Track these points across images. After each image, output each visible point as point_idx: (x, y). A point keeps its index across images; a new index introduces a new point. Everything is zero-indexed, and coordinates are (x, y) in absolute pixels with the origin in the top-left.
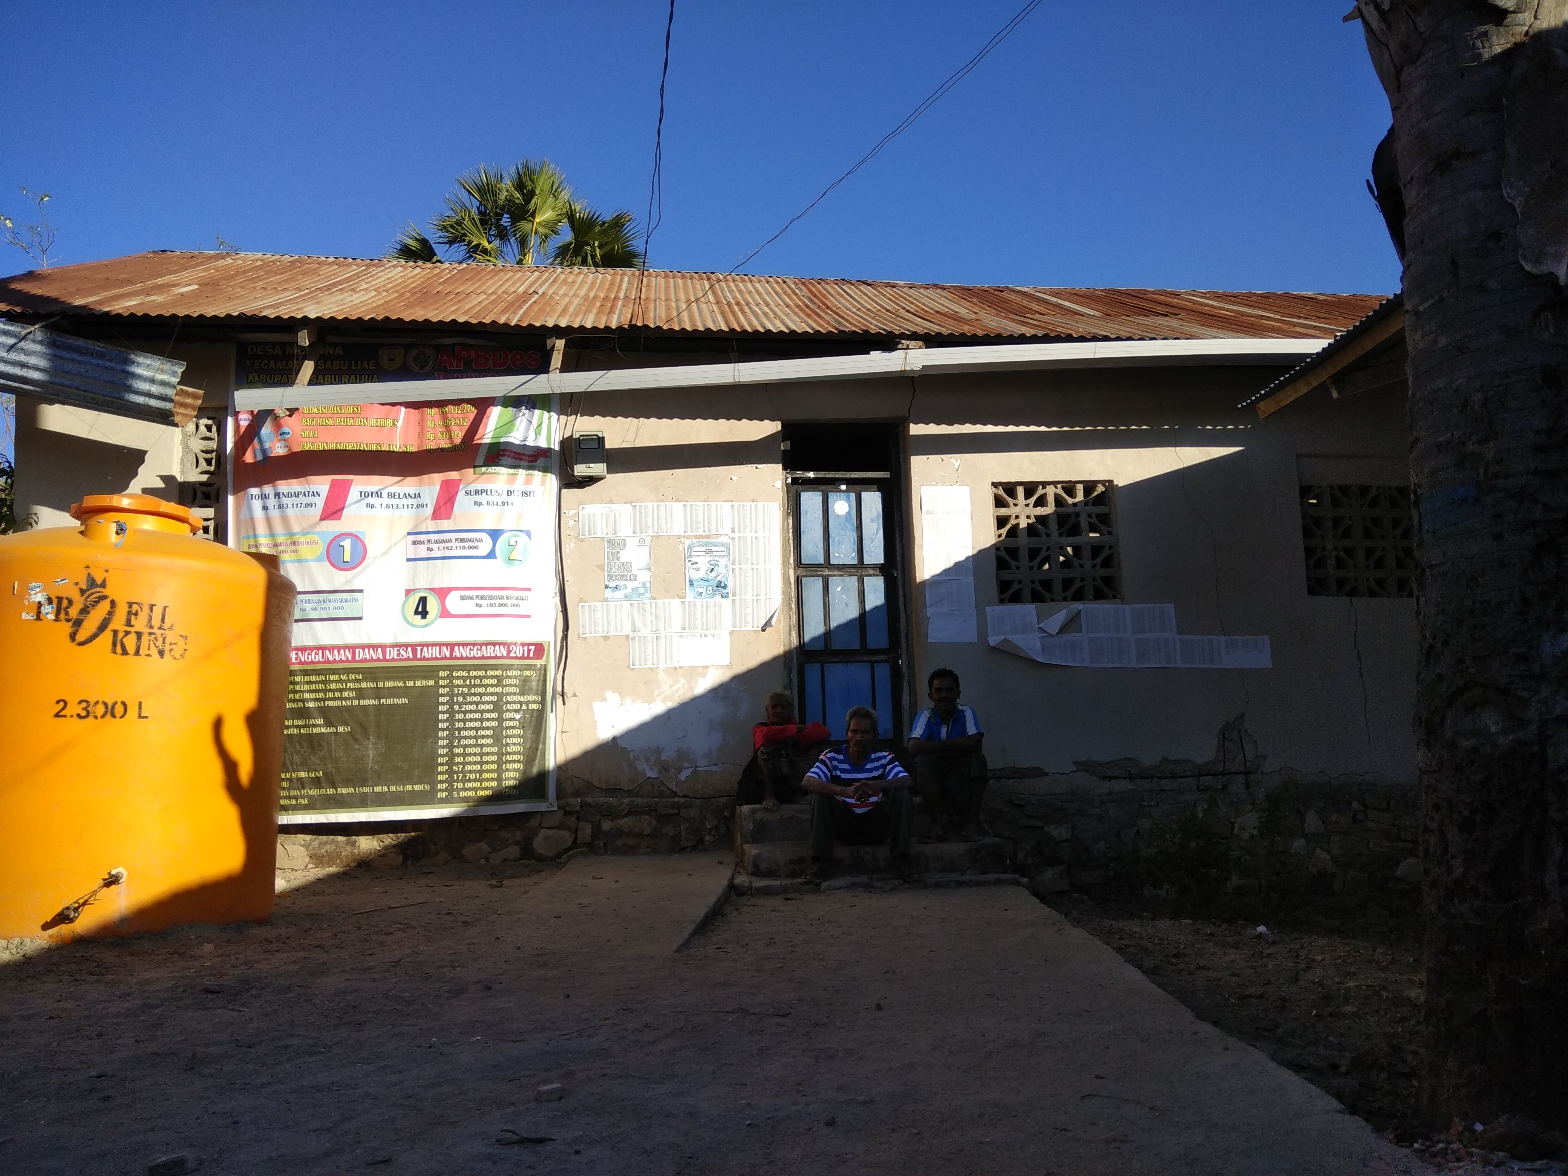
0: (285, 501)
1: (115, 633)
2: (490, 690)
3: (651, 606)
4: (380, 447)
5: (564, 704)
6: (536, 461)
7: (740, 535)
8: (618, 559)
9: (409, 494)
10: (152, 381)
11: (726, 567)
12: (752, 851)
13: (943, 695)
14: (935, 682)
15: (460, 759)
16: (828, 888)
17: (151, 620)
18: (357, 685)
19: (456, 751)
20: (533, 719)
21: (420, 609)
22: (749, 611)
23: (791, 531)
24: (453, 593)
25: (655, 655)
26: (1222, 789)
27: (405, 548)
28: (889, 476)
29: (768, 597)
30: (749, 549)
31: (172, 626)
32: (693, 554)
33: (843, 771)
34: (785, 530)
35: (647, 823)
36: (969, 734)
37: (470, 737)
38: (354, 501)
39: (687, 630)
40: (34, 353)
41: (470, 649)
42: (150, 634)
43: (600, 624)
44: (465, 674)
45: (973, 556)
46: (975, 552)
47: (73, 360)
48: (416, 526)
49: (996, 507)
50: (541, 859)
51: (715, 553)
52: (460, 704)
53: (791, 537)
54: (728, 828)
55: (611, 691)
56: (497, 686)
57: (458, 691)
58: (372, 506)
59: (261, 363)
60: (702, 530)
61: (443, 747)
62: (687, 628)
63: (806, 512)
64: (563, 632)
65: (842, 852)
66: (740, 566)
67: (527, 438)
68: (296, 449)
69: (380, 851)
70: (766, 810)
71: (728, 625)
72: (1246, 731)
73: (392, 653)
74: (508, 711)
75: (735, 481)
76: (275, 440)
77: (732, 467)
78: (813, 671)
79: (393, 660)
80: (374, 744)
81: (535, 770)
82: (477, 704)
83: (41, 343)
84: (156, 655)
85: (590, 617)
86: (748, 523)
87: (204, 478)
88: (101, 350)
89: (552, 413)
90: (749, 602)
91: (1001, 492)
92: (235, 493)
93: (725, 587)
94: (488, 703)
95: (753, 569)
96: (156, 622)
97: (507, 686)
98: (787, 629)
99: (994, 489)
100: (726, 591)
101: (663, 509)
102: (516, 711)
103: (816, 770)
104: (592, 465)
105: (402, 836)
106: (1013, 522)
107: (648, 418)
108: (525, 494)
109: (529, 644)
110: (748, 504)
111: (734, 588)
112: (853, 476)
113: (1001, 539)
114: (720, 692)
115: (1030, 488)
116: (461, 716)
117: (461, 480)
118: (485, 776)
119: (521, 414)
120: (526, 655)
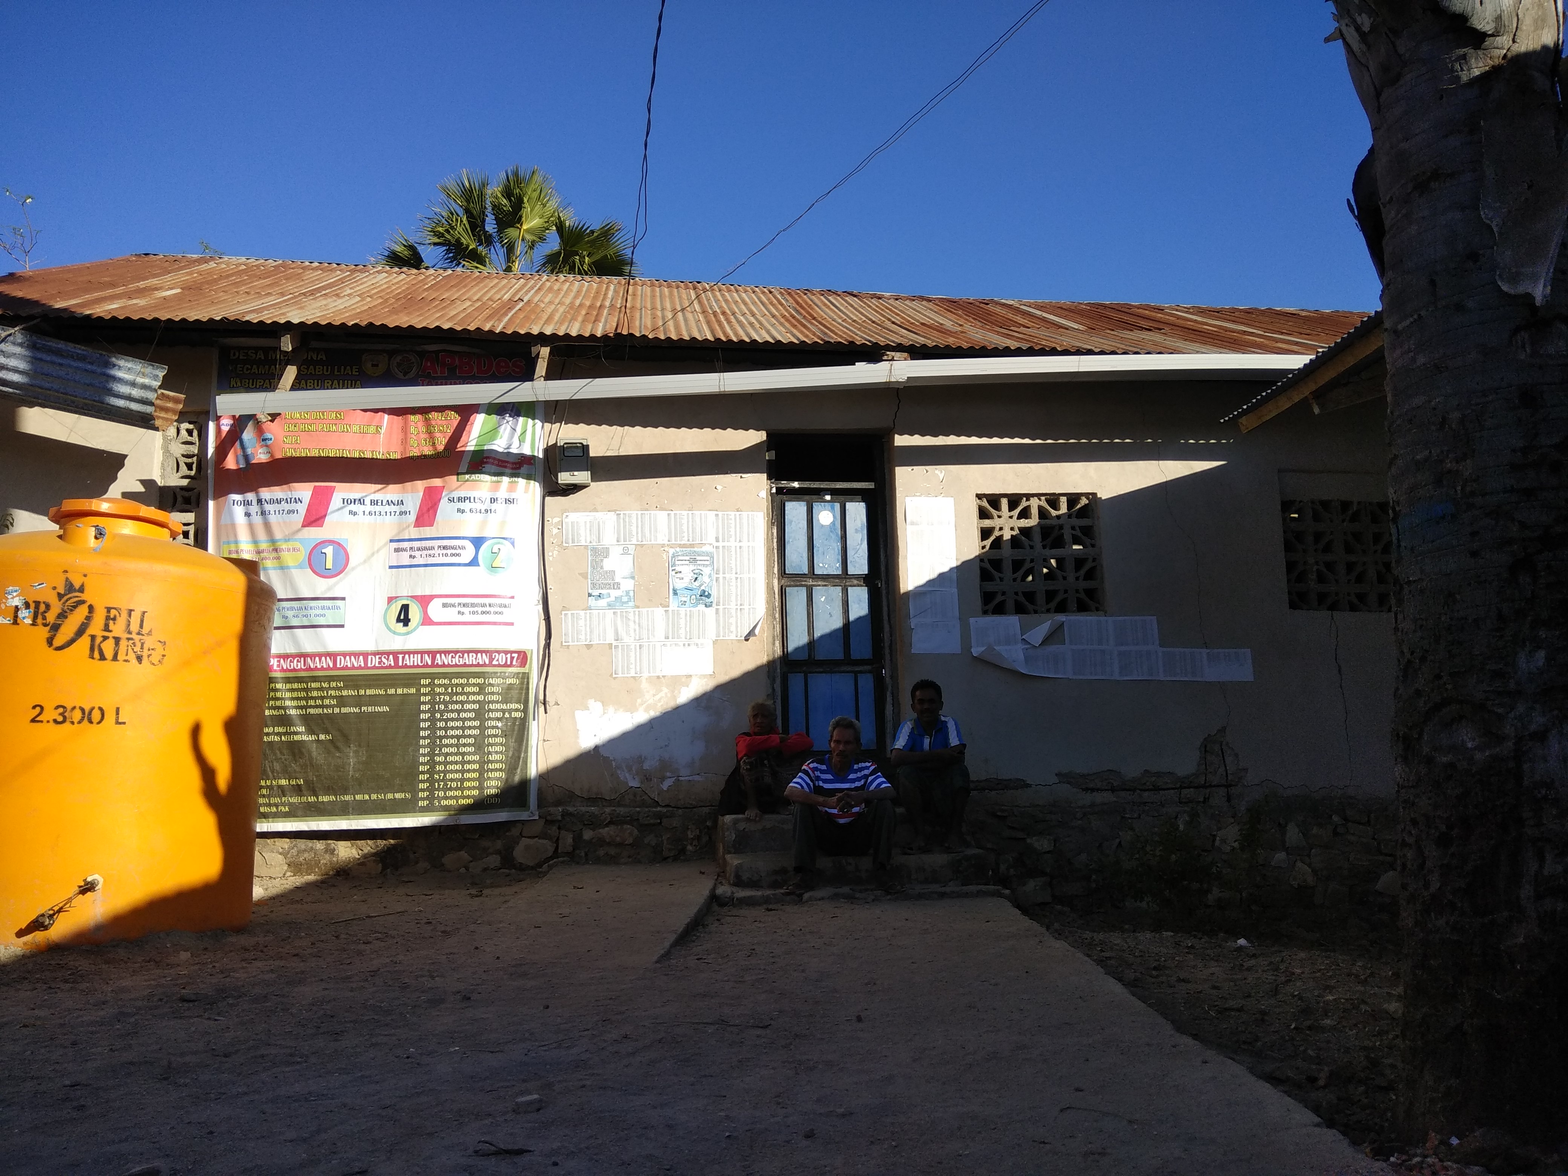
0: (267, 507)
1: (93, 638)
2: (472, 698)
3: (635, 614)
4: (363, 453)
5: (546, 713)
6: (519, 468)
7: (724, 544)
8: (602, 568)
9: (392, 501)
10: (133, 384)
11: (710, 576)
12: (734, 861)
13: (926, 706)
14: (918, 693)
15: (442, 768)
16: (810, 899)
17: (129, 625)
18: (338, 693)
19: (437, 759)
20: (516, 728)
21: (402, 617)
22: (733, 620)
23: (775, 540)
24: (435, 600)
25: (638, 664)
26: (1204, 802)
27: (387, 556)
28: (873, 487)
29: (752, 606)
30: (733, 558)
31: (150, 631)
32: (677, 563)
33: (826, 781)
34: (769, 540)
35: (629, 832)
36: (952, 745)
37: (451, 746)
38: (336, 508)
39: (670, 639)
40: (14, 355)
41: (452, 657)
42: (128, 639)
43: (583, 633)
44: (446, 681)
45: (957, 567)
46: (959, 563)
47: (53, 363)
48: (399, 533)
49: (980, 518)
50: (522, 868)
51: (699, 562)
52: (442, 713)
53: (775, 547)
54: (710, 838)
55: (593, 700)
56: (478, 694)
57: (440, 698)
58: (355, 514)
59: (243, 368)
60: (686, 539)
61: (424, 755)
62: (670, 637)
63: (791, 522)
64: (546, 640)
65: (824, 863)
66: (724, 575)
67: (510, 445)
68: (278, 456)
69: (359, 859)
70: (748, 820)
71: (711, 634)
72: (1227, 744)
73: (374, 661)
74: (490, 719)
75: (719, 491)
76: (257, 445)
77: (717, 476)
78: (796, 681)
79: (374, 667)
80: (356, 752)
81: (517, 779)
82: (458, 712)
83: (21, 345)
84: (134, 661)
85: (573, 626)
86: (733, 533)
87: (185, 482)
88: (82, 352)
89: (536, 421)
90: (733, 612)
91: (985, 504)
92: (215, 498)
93: (709, 596)
94: (470, 711)
95: (737, 578)
96: (134, 627)
97: (489, 693)
98: (771, 639)
99: (978, 501)
100: (710, 600)
101: (647, 517)
102: (498, 719)
103: (799, 780)
104: (576, 473)
105: (381, 843)
106: (997, 533)
107: (633, 427)
108: (508, 501)
109: (512, 652)
110: (733, 513)
111: (718, 598)
112: (837, 487)
113: (985, 550)
114: (703, 702)
115: (1014, 500)
116: (442, 724)
117: (444, 487)
118: (467, 784)
119: (505, 421)
120: (509, 663)
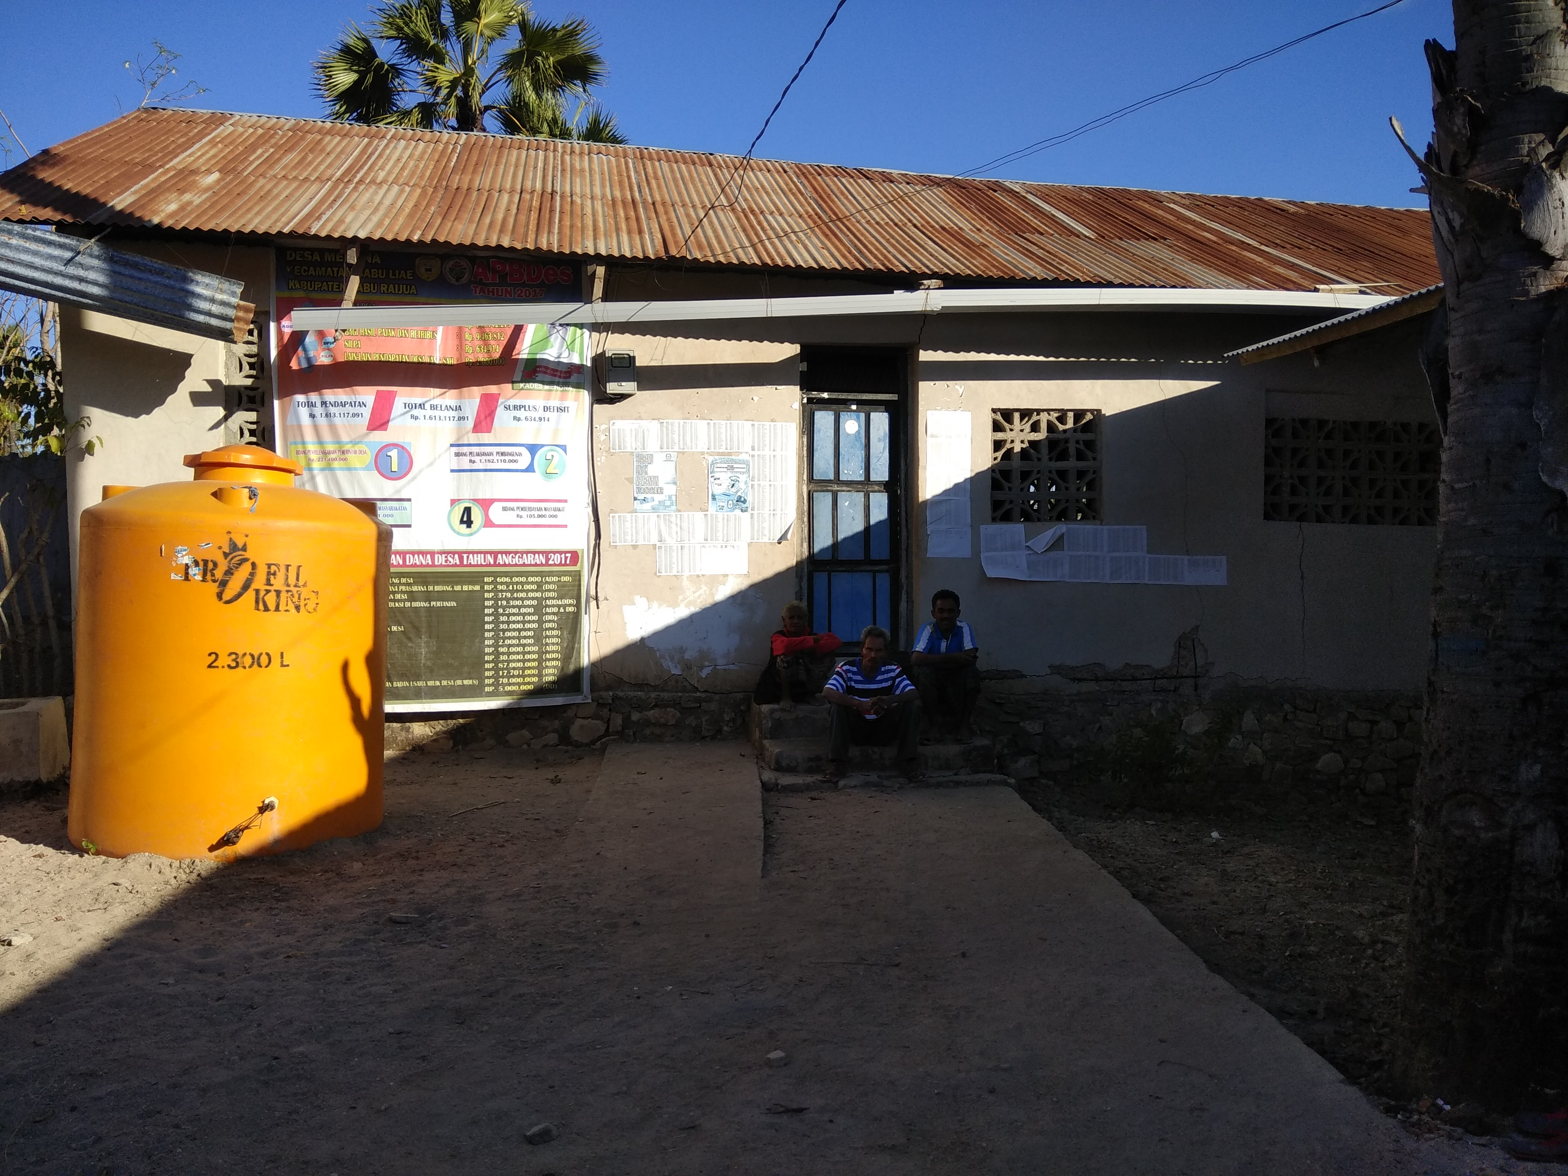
0: (332, 410)
1: (257, 591)
2: (531, 595)
3: (676, 517)
4: (422, 358)
5: (598, 608)
6: (569, 377)
7: (759, 453)
8: (646, 473)
9: (450, 407)
10: (212, 300)
11: (746, 483)
12: (773, 748)
13: (945, 615)
14: (939, 602)
15: (505, 658)
17: (287, 579)
18: (408, 589)
19: (501, 650)
20: (570, 621)
21: (465, 519)
22: (766, 525)
23: (805, 449)
24: (496, 504)
25: (680, 564)
26: (1174, 691)
27: (450, 460)
28: (897, 399)
29: (784, 512)
30: (768, 467)
31: (306, 583)
32: (716, 470)
33: (857, 682)
34: (801, 449)
35: (672, 716)
36: (966, 648)
37: (513, 638)
38: (399, 413)
39: (709, 541)
40: (92, 268)
41: (512, 557)
42: (288, 591)
43: (630, 534)
44: (507, 580)
45: (971, 479)
46: (973, 474)
47: (132, 277)
48: (458, 439)
49: (994, 431)
50: (577, 745)
51: (736, 470)
52: (504, 608)
53: (805, 455)
54: (744, 720)
55: (639, 596)
56: (537, 591)
57: (502, 595)
58: (416, 418)
59: (300, 269)
60: (724, 447)
61: (489, 646)
62: (709, 539)
63: (819, 431)
64: (596, 540)
66: (759, 483)
67: (561, 354)
68: (341, 359)
69: (432, 736)
70: (783, 710)
71: (746, 537)
72: (1199, 640)
73: (440, 560)
74: (547, 613)
75: (756, 401)
76: (319, 348)
77: (753, 387)
78: (821, 579)
79: (441, 565)
80: (426, 643)
81: (572, 667)
82: (519, 607)
83: (98, 257)
84: (293, 611)
85: (620, 527)
86: (767, 442)
87: (249, 382)
88: (159, 266)
89: (585, 330)
90: (767, 516)
91: (999, 417)
92: (281, 397)
93: (744, 502)
94: (529, 606)
95: (770, 485)
96: (292, 580)
97: (546, 591)
98: (799, 541)
99: (993, 414)
100: (745, 505)
101: (689, 426)
102: (554, 614)
103: (834, 682)
104: (623, 384)
105: (452, 723)
106: (1008, 446)
107: (676, 337)
108: (561, 410)
109: (566, 552)
110: (767, 424)
111: (753, 503)
112: (864, 398)
113: (996, 462)
114: (738, 599)
115: (1025, 414)
116: (505, 618)
117: (500, 394)
118: (527, 672)
119: (556, 331)
120: (563, 562)
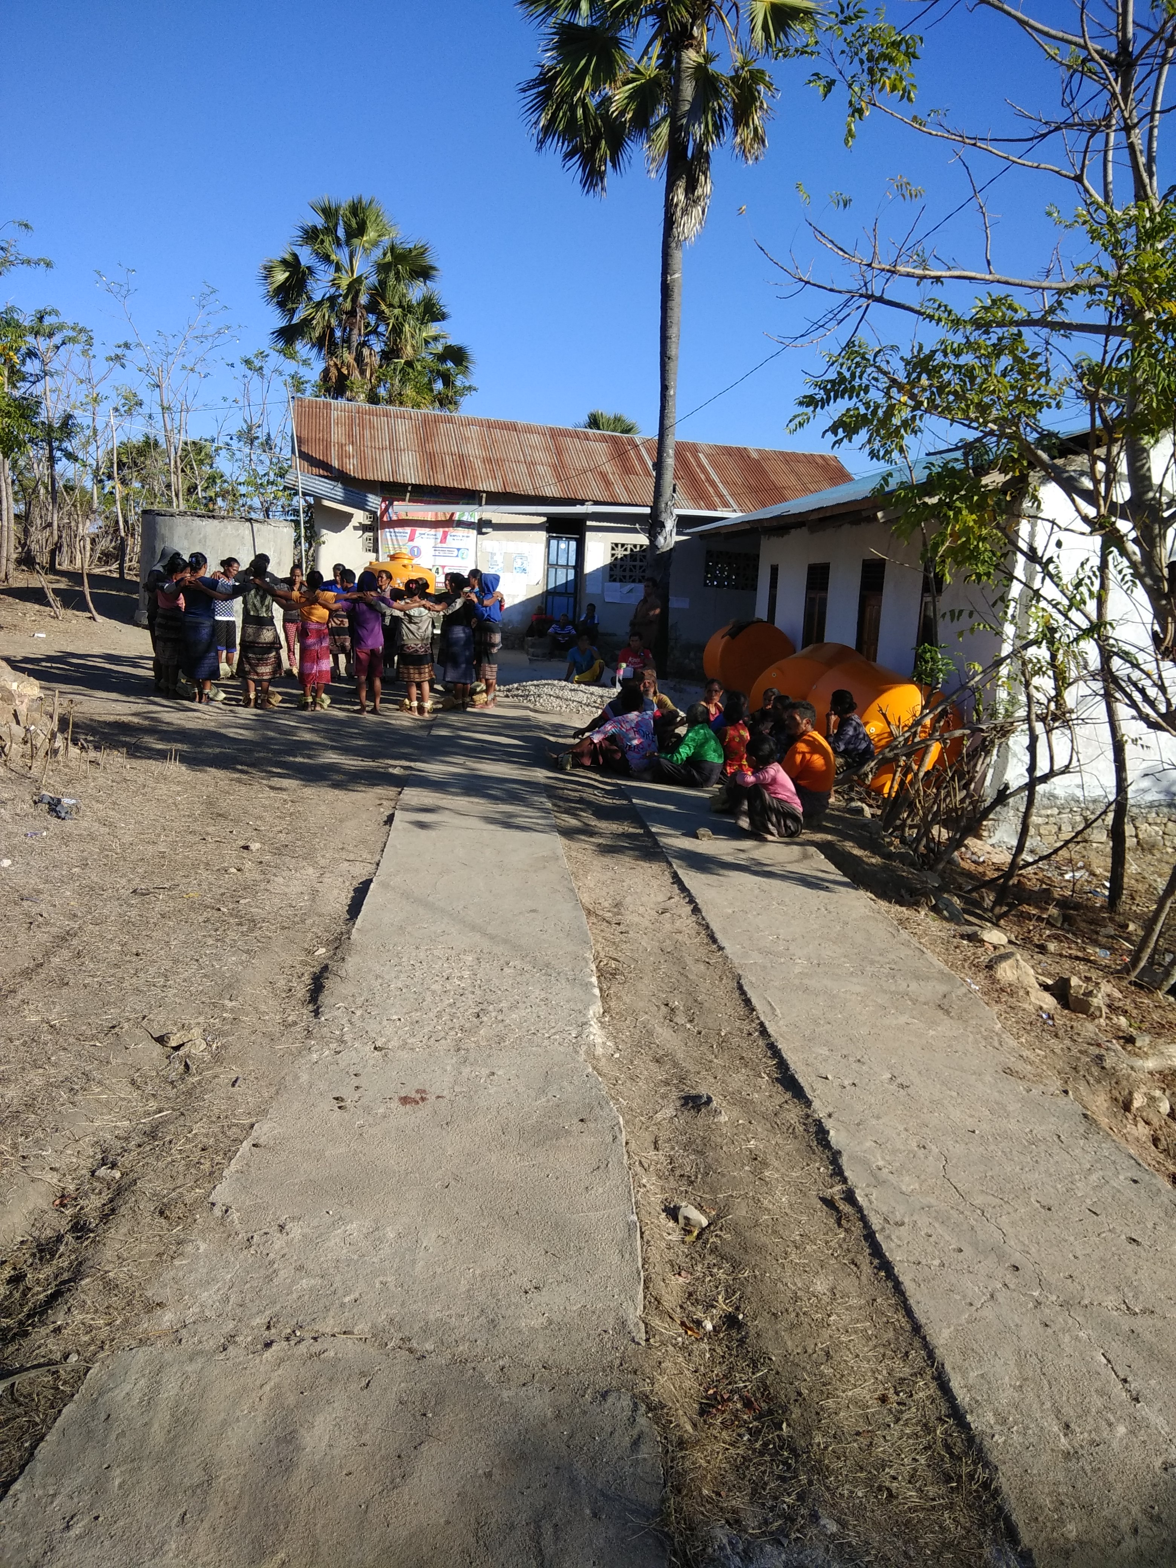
4: (424, 519)
6: (471, 526)
7: (531, 554)
8: (494, 559)
9: (433, 535)
10: (372, 500)
11: (526, 564)
12: (531, 650)
22: (533, 579)
27: (432, 552)
28: (579, 537)
29: (538, 575)
30: (534, 559)
32: (517, 559)
34: (545, 553)
38: (417, 536)
46: (604, 565)
48: (435, 545)
49: (612, 550)
51: (523, 559)
53: (547, 555)
58: (423, 538)
60: (520, 552)
62: (513, 582)
63: (552, 547)
67: (468, 519)
68: (400, 519)
71: (526, 582)
75: (531, 536)
76: (393, 514)
77: (530, 532)
86: (534, 551)
87: (371, 524)
88: (360, 491)
90: (533, 576)
91: (613, 546)
92: (381, 529)
93: (526, 570)
101: (508, 543)
104: (487, 528)
106: (616, 556)
108: (468, 537)
110: (535, 544)
111: (529, 571)
112: (567, 536)
113: (612, 561)
114: (522, 603)
115: (623, 545)
117: (449, 531)
